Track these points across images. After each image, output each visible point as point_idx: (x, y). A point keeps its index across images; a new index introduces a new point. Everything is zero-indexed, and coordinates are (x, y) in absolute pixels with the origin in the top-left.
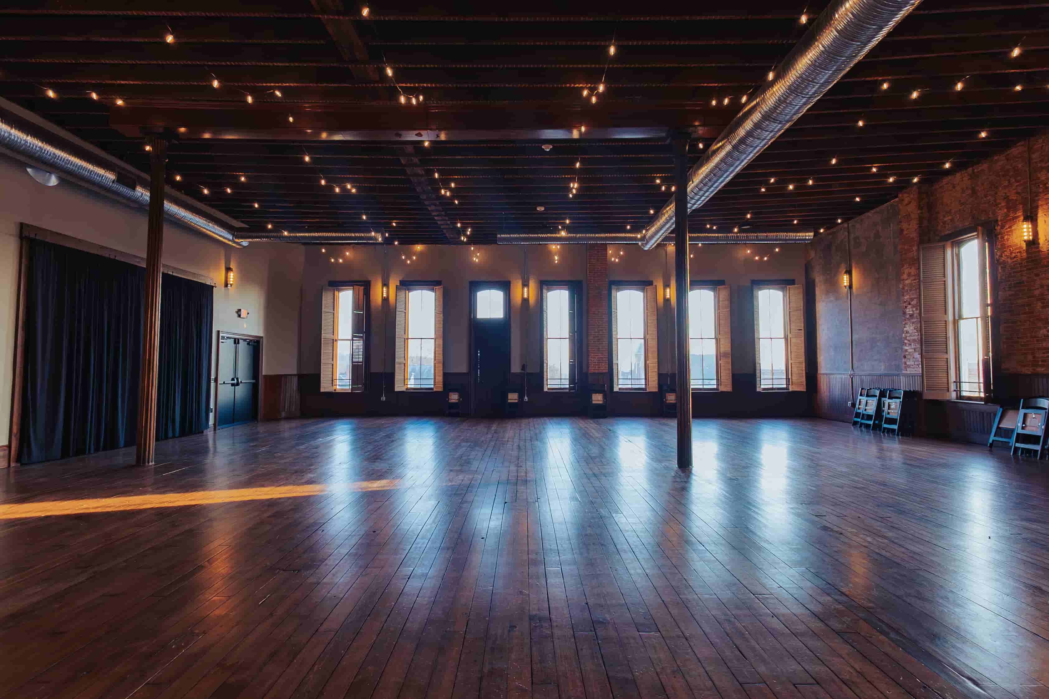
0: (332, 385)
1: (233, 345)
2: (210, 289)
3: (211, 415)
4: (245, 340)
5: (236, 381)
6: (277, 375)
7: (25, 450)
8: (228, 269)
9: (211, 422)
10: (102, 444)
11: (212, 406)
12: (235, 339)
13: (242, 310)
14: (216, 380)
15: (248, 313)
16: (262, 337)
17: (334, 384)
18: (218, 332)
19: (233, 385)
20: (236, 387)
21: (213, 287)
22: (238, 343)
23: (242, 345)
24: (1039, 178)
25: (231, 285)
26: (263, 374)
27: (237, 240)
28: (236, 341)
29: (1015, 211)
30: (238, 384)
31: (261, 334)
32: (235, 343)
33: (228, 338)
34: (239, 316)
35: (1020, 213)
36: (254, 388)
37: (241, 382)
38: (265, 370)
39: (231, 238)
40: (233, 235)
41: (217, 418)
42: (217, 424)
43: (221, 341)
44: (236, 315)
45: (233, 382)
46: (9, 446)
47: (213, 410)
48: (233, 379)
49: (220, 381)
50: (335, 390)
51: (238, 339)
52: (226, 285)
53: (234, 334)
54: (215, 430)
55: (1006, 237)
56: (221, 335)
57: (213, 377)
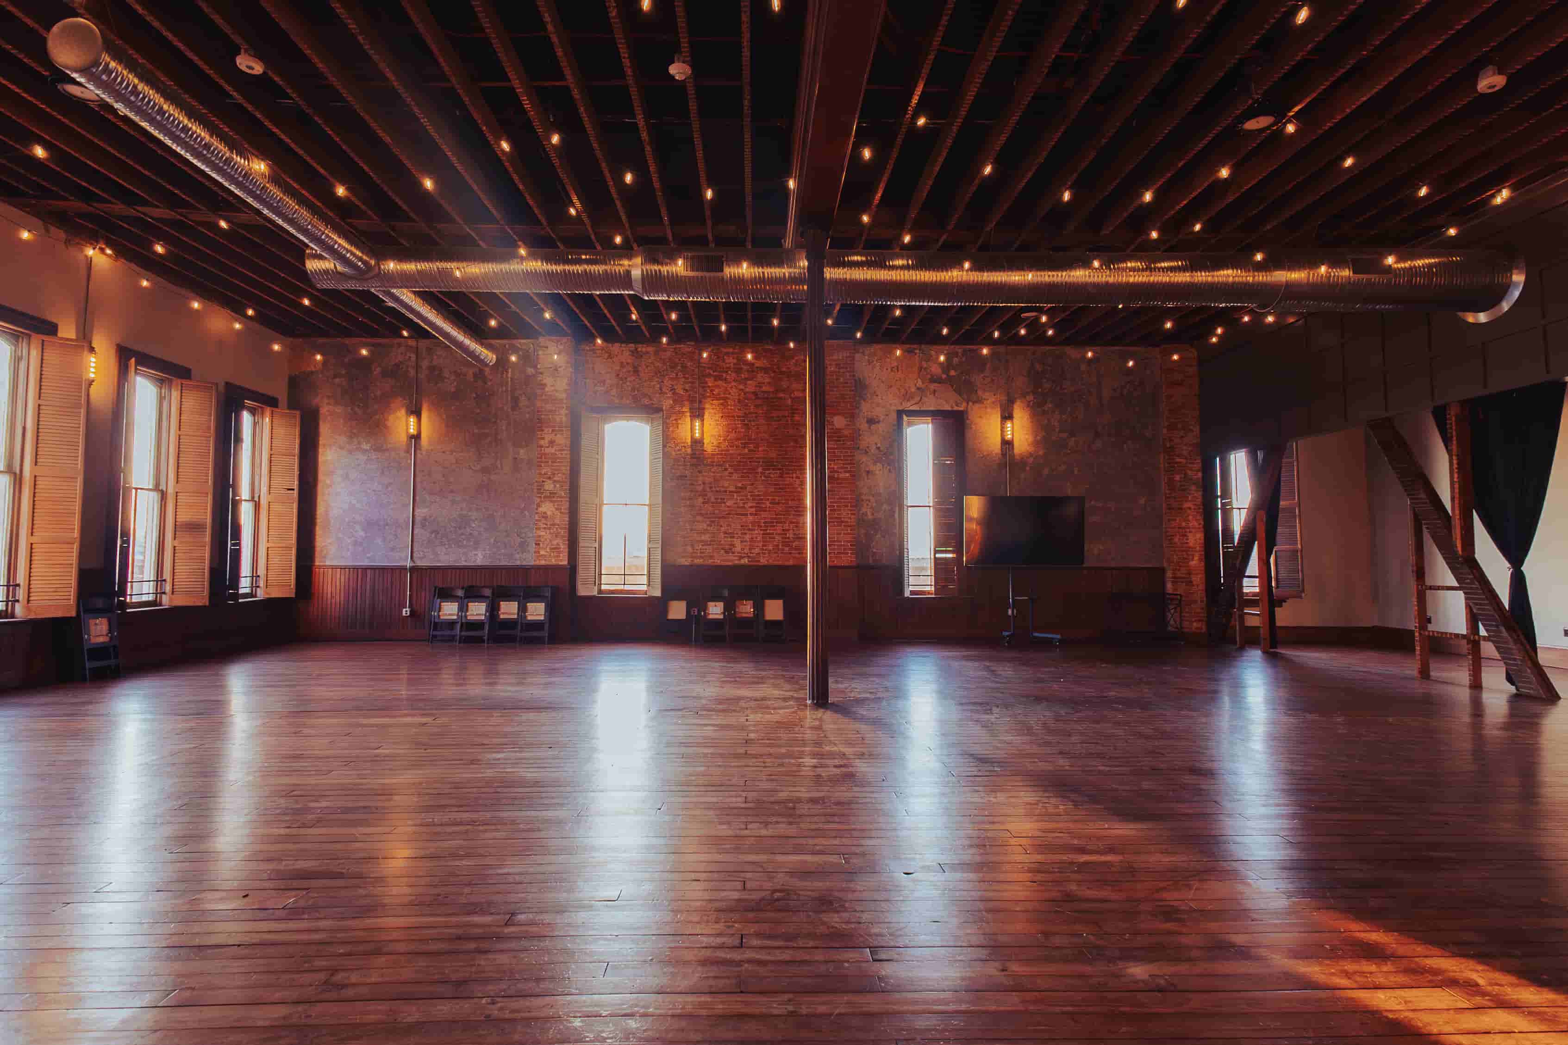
24: (706, 383)
29: (682, 406)
35: (686, 409)
55: (671, 429)
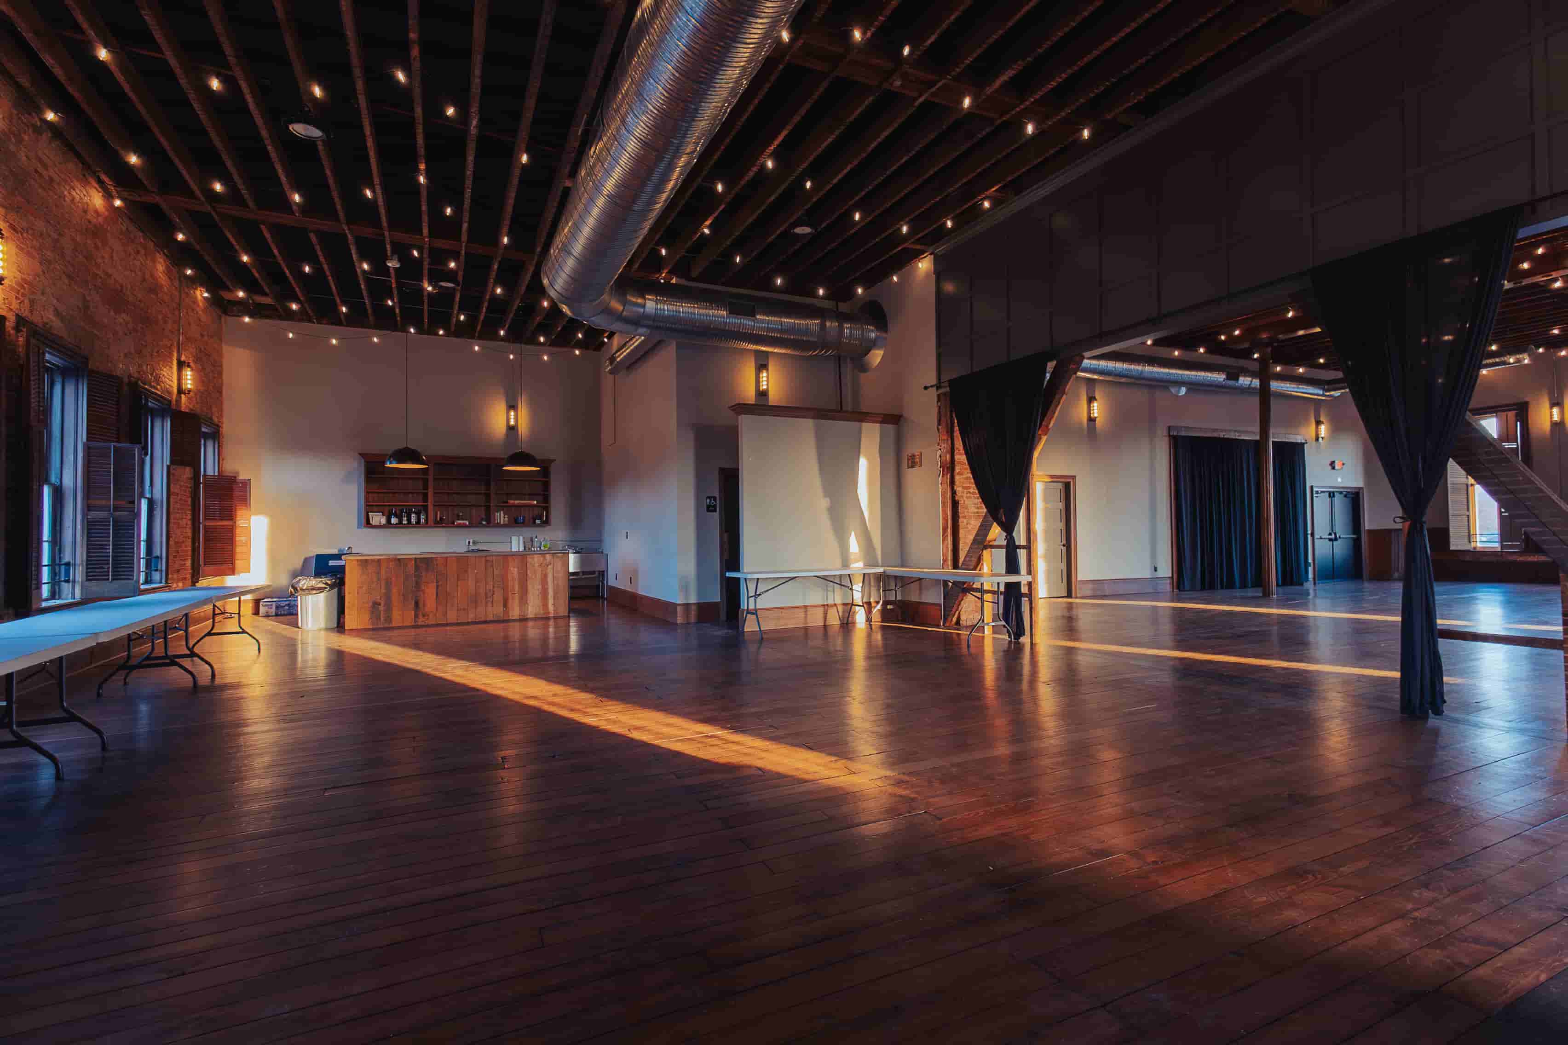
0: (1470, 542)
1: (1328, 500)
2: (1301, 445)
3: (1310, 569)
4: (1341, 493)
5: (1333, 536)
6: (1385, 530)
7: (1181, 582)
8: (1318, 423)
9: (1311, 575)
10: (1225, 584)
11: (1310, 561)
12: (1330, 493)
13: (1336, 462)
14: (1312, 534)
15: (1343, 464)
16: (1362, 488)
17: (1472, 540)
18: (1312, 487)
19: (1330, 540)
20: (1335, 543)
21: (1304, 443)
22: (1334, 496)
23: (1338, 499)
25: (1322, 438)
26: (1366, 528)
27: (1328, 394)
28: (1331, 495)
30: (1336, 539)
31: (1360, 484)
32: (1330, 496)
33: (1322, 492)
34: (1333, 468)
36: (1356, 544)
37: (1340, 537)
38: (1368, 524)
39: (1321, 392)
40: (1324, 390)
41: (1316, 569)
42: (1317, 579)
43: (1315, 495)
44: (1330, 467)
45: (1330, 537)
46: (1172, 577)
47: (1312, 564)
48: (1330, 534)
49: (1317, 536)
50: (1475, 548)
51: (1333, 493)
52: (1317, 439)
53: (1330, 487)
54: (1315, 584)
56: (1315, 489)
57: (1309, 532)
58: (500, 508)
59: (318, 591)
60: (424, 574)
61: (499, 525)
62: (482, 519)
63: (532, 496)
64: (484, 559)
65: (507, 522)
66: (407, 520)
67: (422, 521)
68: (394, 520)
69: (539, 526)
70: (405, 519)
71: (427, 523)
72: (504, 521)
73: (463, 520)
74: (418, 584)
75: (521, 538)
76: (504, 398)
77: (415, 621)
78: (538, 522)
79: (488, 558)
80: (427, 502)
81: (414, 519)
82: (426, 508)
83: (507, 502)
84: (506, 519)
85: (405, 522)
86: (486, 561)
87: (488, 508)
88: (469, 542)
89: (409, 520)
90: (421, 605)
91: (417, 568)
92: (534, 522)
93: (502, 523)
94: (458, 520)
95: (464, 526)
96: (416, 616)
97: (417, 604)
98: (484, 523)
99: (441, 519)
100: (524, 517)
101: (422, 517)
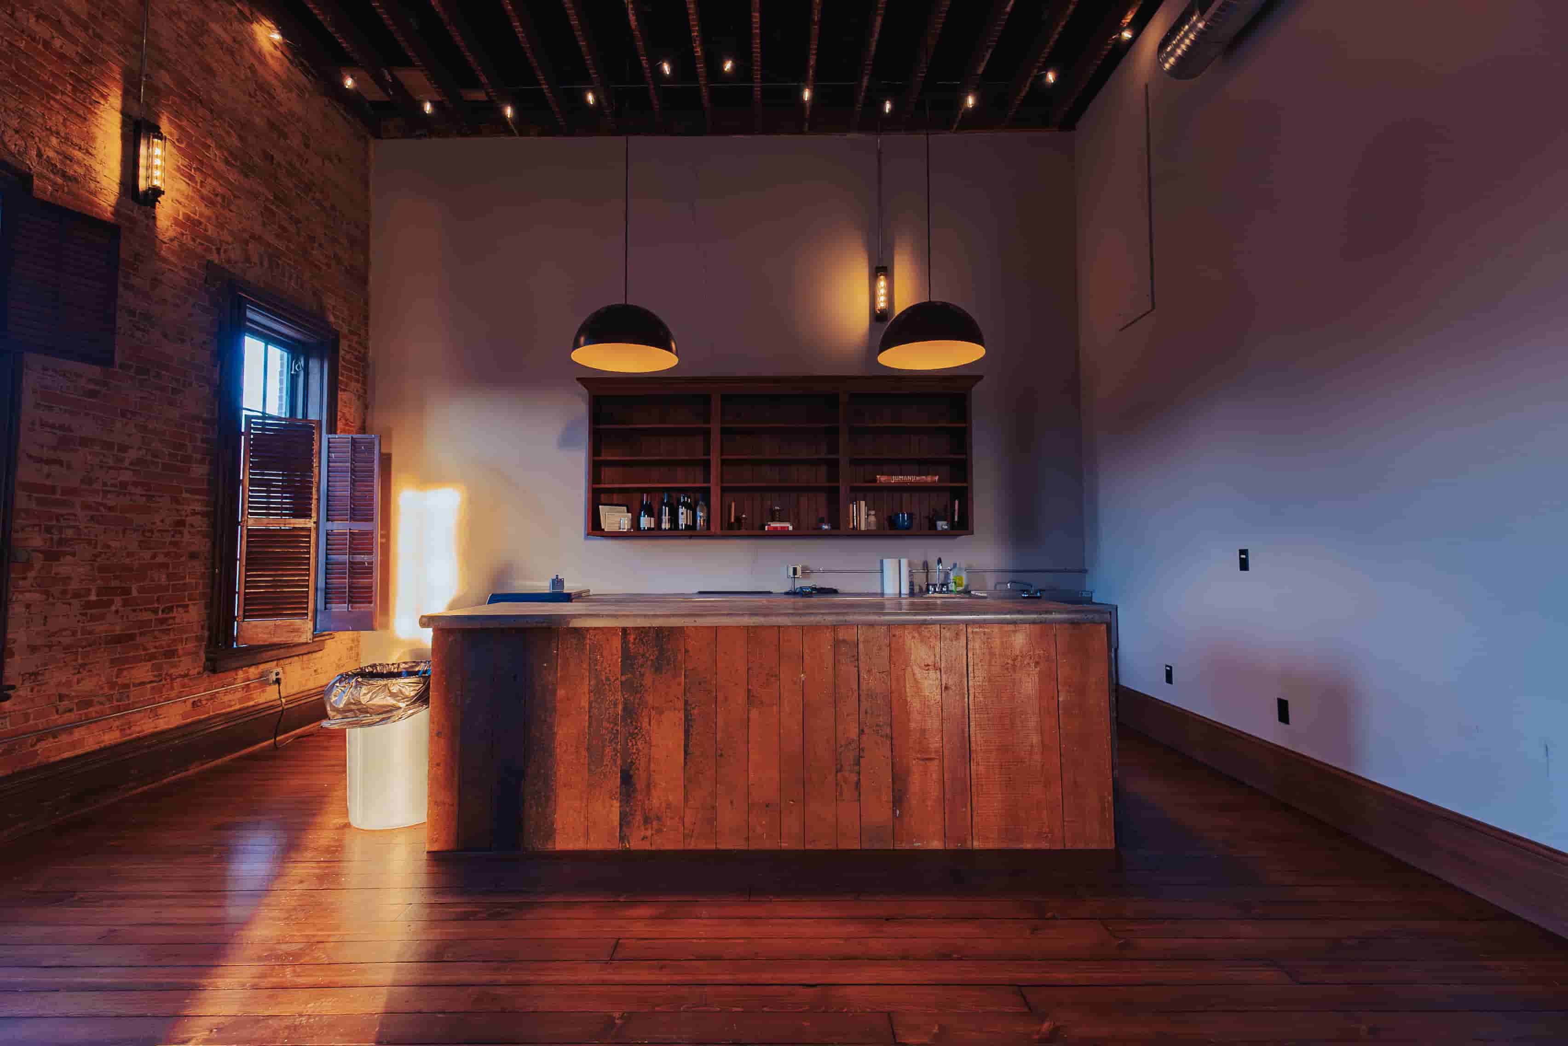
58: (858, 493)
59: (376, 718)
60: (648, 681)
61: (857, 534)
62: (822, 521)
63: (923, 465)
64: (828, 635)
65: (873, 527)
66: (670, 521)
67: (700, 521)
68: (646, 522)
69: (943, 534)
70: (665, 518)
71: (709, 528)
72: (868, 523)
73: (780, 521)
74: (630, 712)
75: (904, 562)
76: (866, 257)
77: (622, 839)
78: (942, 525)
79: (842, 635)
80: (709, 482)
81: (682, 521)
82: (705, 493)
83: (875, 480)
84: (872, 519)
85: (665, 525)
86: (837, 643)
87: (833, 494)
88: (795, 570)
89: (674, 519)
90: (640, 783)
91: (627, 657)
92: (933, 526)
93: (863, 527)
94: (773, 520)
95: (782, 535)
96: (625, 820)
97: (627, 779)
98: (825, 527)
99: (738, 519)
100: (910, 516)
101: (700, 514)
